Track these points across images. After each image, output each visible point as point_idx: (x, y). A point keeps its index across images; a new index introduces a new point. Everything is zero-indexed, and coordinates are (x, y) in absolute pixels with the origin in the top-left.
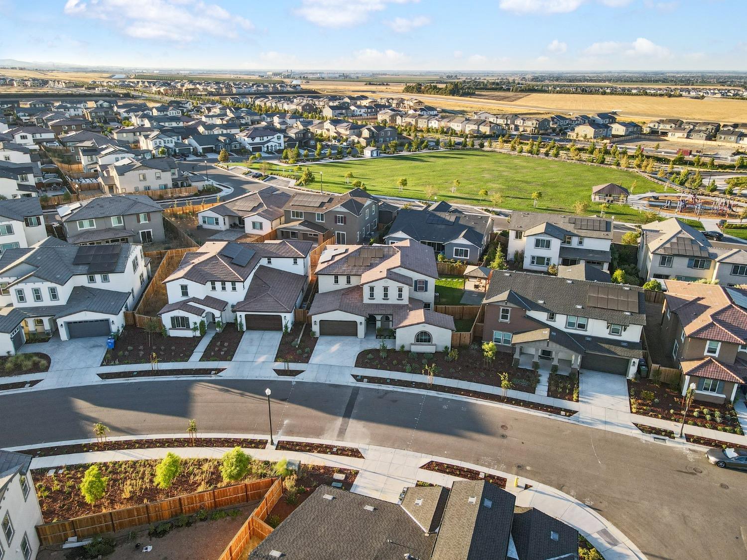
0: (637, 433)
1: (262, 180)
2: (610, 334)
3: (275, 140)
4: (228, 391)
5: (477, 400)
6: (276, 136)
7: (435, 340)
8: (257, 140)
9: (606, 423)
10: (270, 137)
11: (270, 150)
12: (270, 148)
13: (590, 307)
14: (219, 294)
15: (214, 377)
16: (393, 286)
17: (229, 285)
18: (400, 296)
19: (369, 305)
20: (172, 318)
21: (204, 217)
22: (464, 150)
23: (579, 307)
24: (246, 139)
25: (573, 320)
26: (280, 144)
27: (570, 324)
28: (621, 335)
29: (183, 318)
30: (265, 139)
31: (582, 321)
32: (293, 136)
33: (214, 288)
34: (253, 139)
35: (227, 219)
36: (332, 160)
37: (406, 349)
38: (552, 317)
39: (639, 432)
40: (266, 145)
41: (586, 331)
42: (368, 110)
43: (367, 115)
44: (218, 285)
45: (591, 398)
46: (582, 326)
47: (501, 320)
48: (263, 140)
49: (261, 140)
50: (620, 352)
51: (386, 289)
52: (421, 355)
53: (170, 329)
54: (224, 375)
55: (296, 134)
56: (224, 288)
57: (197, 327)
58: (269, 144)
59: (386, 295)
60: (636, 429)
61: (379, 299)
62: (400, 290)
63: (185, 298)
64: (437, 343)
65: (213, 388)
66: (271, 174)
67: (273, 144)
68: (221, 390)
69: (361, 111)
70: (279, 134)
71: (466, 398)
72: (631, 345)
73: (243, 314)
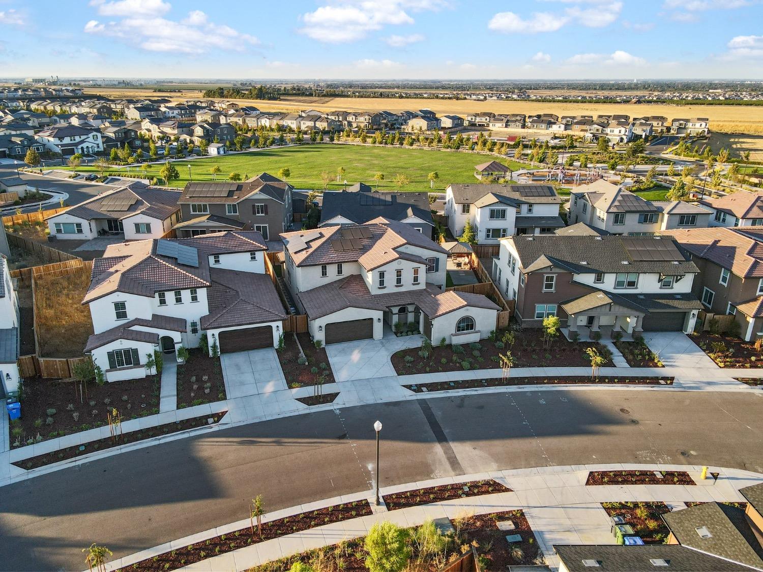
0: (744, 388)
1: (102, 182)
2: (661, 288)
3: (91, 139)
4: (252, 443)
6: (91, 135)
8: (67, 140)
9: (709, 383)
10: (83, 137)
11: (86, 153)
12: (85, 150)
14: (171, 309)
15: (215, 428)
16: (408, 267)
17: (186, 295)
18: (416, 279)
19: (379, 296)
20: (110, 355)
21: (57, 225)
22: (313, 144)
23: (626, 263)
24: (51, 139)
25: (623, 278)
26: (98, 144)
27: (619, 284)
28: (672, 288)
29: (127, 352)
30: (78, 139)
31: (632, 278)
32: (112, 135)
33: (163, 302)
34: (61, 139)
35: (93, 224)
37: (447, 342)
38: (599, 279)
39: (746, 386)
40: (80, 147)
41: (637, 288)
42: (181, 112)
44: (170, 296)
45: (672, 360)
46: (632, 284)
47: (545, 290)
48: (74, 140)
49: (71, 140)
50: (681, 305)
51: (399, 273)
52: (466, 346)
53: (107, 371)
54: (229, 421)
55: (115, 133)
56: (179, 300)
57: (153, 360)
58: (84, 145)
59: (399, 281)
60: (742, 384)
61: (391, 287)
62: (416, 271)
63: (122, 322)
65: (227, 444)
66: (110, 175)
67: (90, 145)
69: (173, 113)
70: (95, 133)
72: (684, 297)
73: (216, 332)
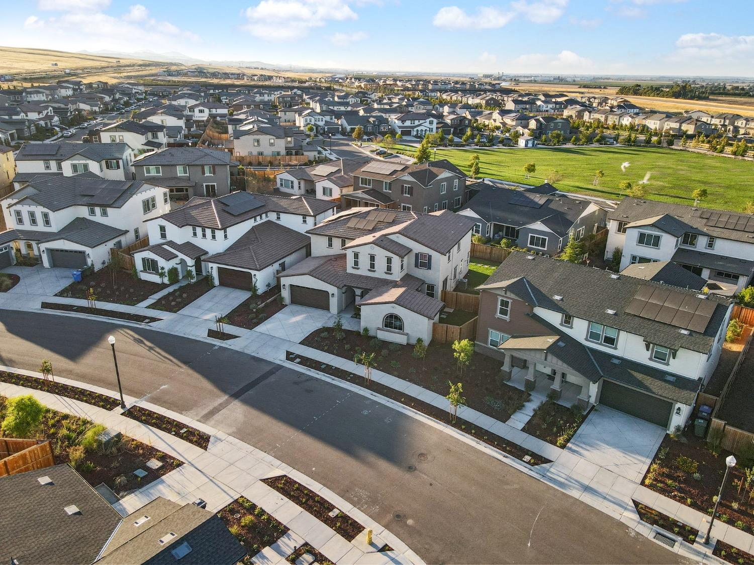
0: (630, 518)
2: (651, 359)
3: (427, 124)
5: (416, 413)
6: (428, 121)
7: (407, 329)
8: (408, 123)
9: (587, 489)
10: (421, 122)
11: (419, 135)
12: (419, 132)
13: (629, 314)
14: (199, 242)
15: (143, 326)
16: (381, 255)
17: (208, 232)
18: (389, 268)
20: (143, 259)
21: (281, 180)
22: (646, 146)
23: (610, 312)
24: (396, 121)
25: (598, 329)
26: (432, 129)
27: (593, 336)
28: (668, 364)
30: (417, 123)
31: (611, 333)
32: (449, 122)
33: (195, 234)
34: (403, 122)
35: (302, 183)
36: (478, 147)
37: (371, 333)
38: (568, 320)
39: (636, 517)
40: (415, 129)
41: (616, 348)
42: (556, 106)
43: (554, 111)
44: (199, 231)
45: (588, 448)
46: (610, 341)
47: (498, 315)
48: (414, 123)
49: (411, 123)
50: (657, 388)
51: (372, 258)
52: (385, 344)
53: (141, 271)
55: (451, 120)
56: (204, 235)
57: (165, 272)
58: (419, 128)
59: (372, 266)
60: (635, 512)
61: (364, 270)
62: (389, 260)
63: (163, 241)
64: (409, 333)
66: (397, 153)
67: (424, 129)
68: (135, 340)
69: (547, 107)
70: (431, 119)
71: (404, 408)
72: (681, 382)
73: (215, 266)
